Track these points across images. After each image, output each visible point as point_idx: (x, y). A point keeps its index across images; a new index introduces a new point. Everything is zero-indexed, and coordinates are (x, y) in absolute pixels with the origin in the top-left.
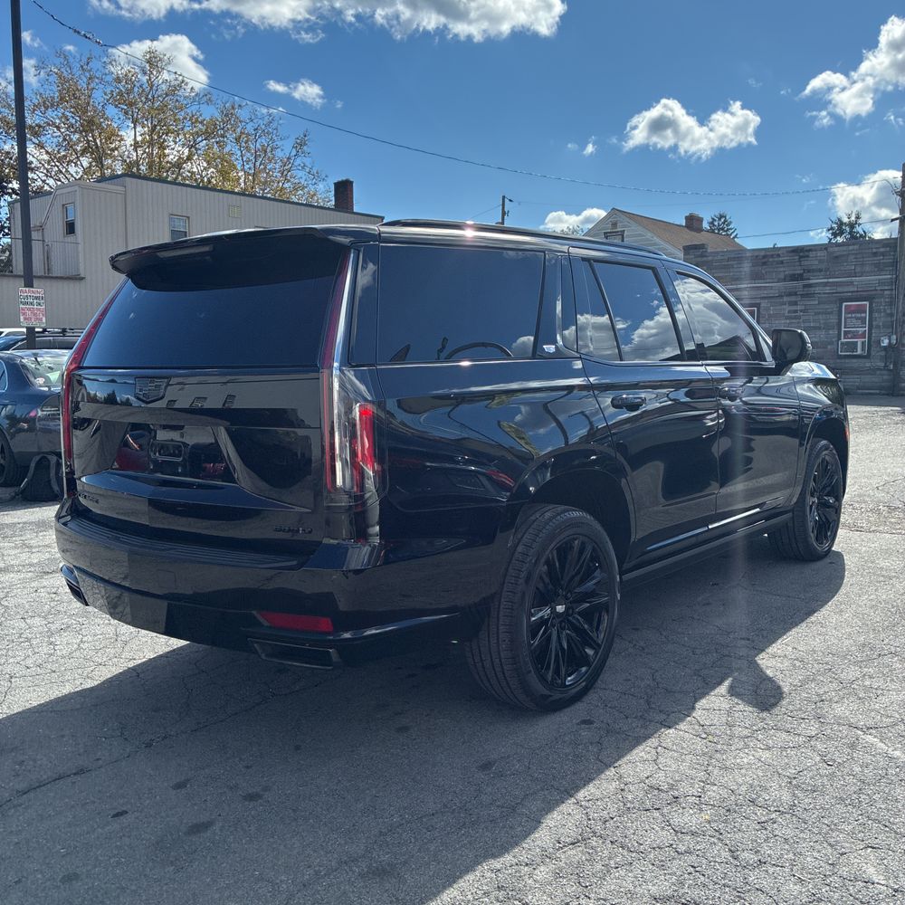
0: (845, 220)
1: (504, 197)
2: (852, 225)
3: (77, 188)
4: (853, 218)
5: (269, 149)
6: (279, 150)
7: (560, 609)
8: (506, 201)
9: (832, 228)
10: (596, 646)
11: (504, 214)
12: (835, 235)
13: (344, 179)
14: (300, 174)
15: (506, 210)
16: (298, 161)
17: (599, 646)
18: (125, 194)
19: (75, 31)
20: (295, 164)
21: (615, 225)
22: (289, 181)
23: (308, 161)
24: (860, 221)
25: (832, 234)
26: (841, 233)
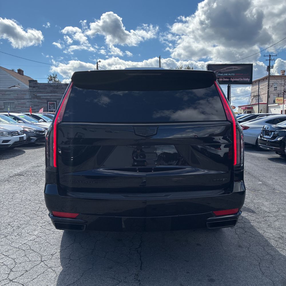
0: (52, 76)
2: (54, 78)
4: (55, 76)
9: (49, 78)
12: (50, 80)
24: (57, 77)
25: (49, 80)
26: (52, 80)
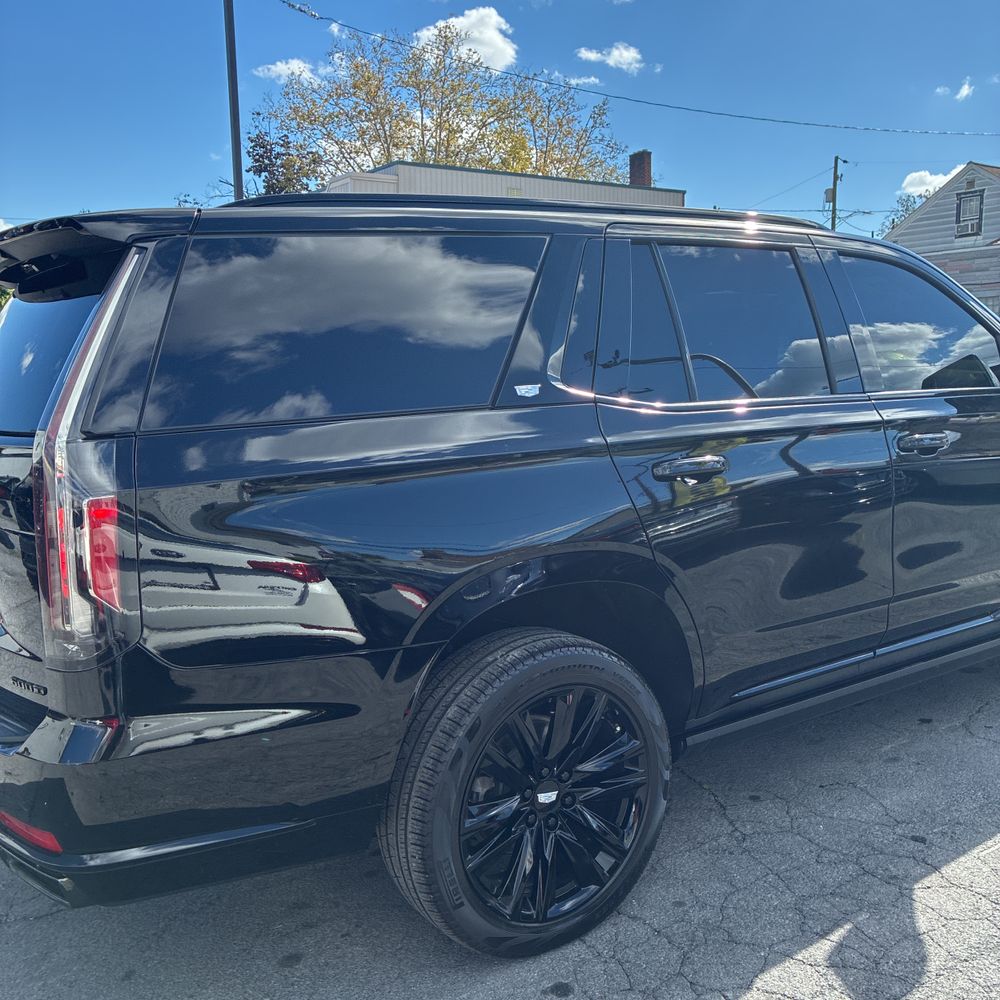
1: (837, 158)
3: (348, 180)
5: (565, 122)
6: (576, 122)
7: (546, 798)
8: (839, 162)
10: (619, 853)
11: (836, 178)
13: (641, 150)
14: (598, 147)
15: (839, 173)
16: (596, 133)
17: (624, 853)
18: (398, 184)
19: (290, 5)
20: (593, 137)
21: (971, 183)
22: (584, 157)
23: (606, 132)
